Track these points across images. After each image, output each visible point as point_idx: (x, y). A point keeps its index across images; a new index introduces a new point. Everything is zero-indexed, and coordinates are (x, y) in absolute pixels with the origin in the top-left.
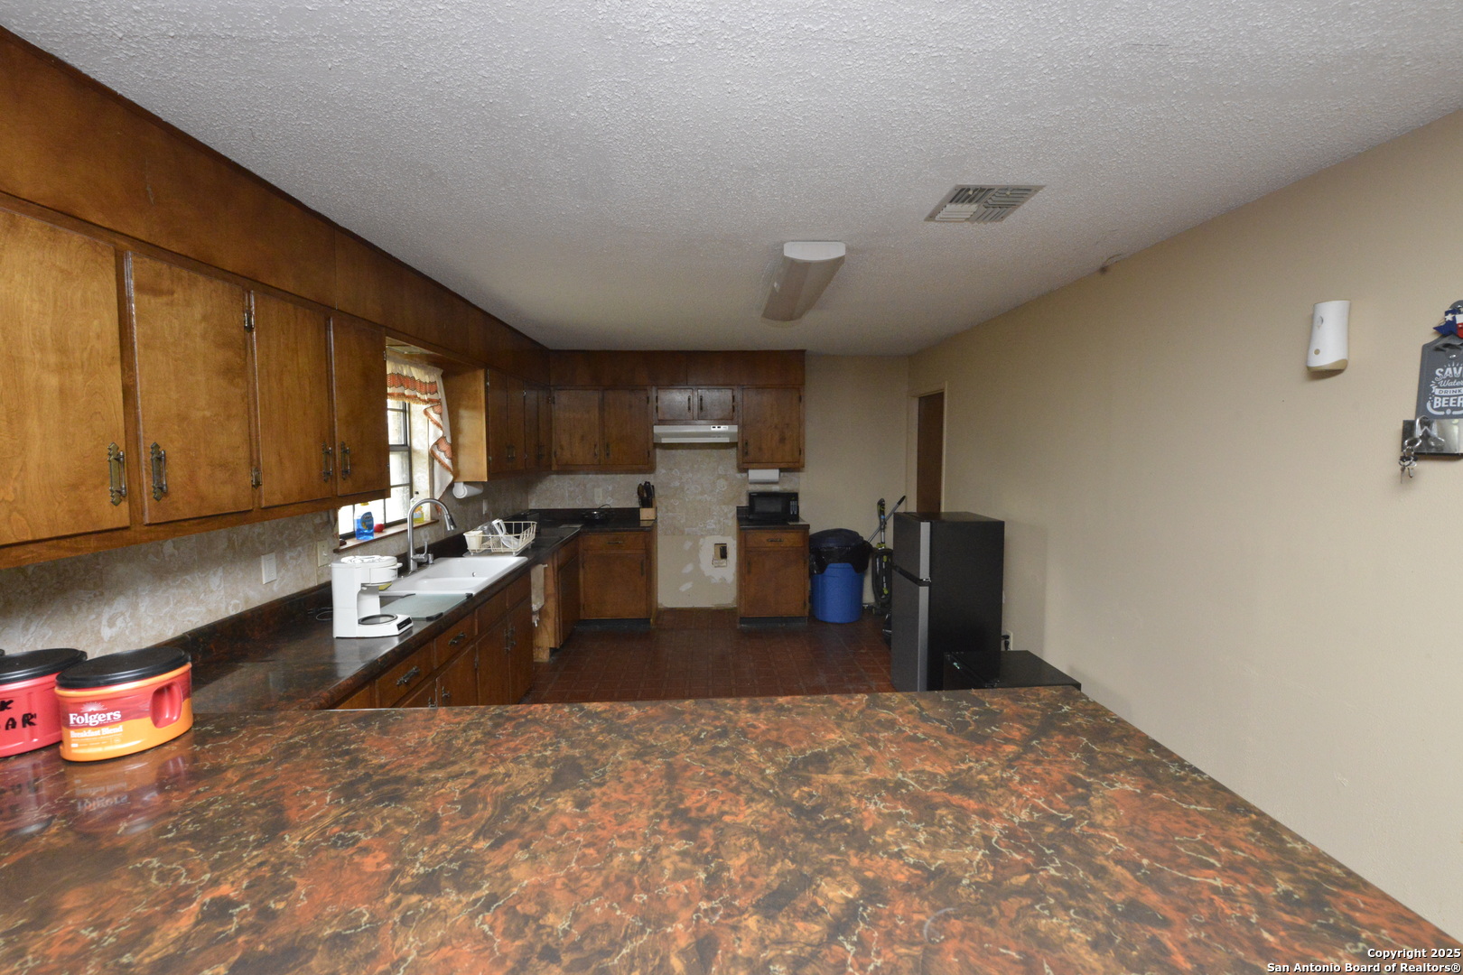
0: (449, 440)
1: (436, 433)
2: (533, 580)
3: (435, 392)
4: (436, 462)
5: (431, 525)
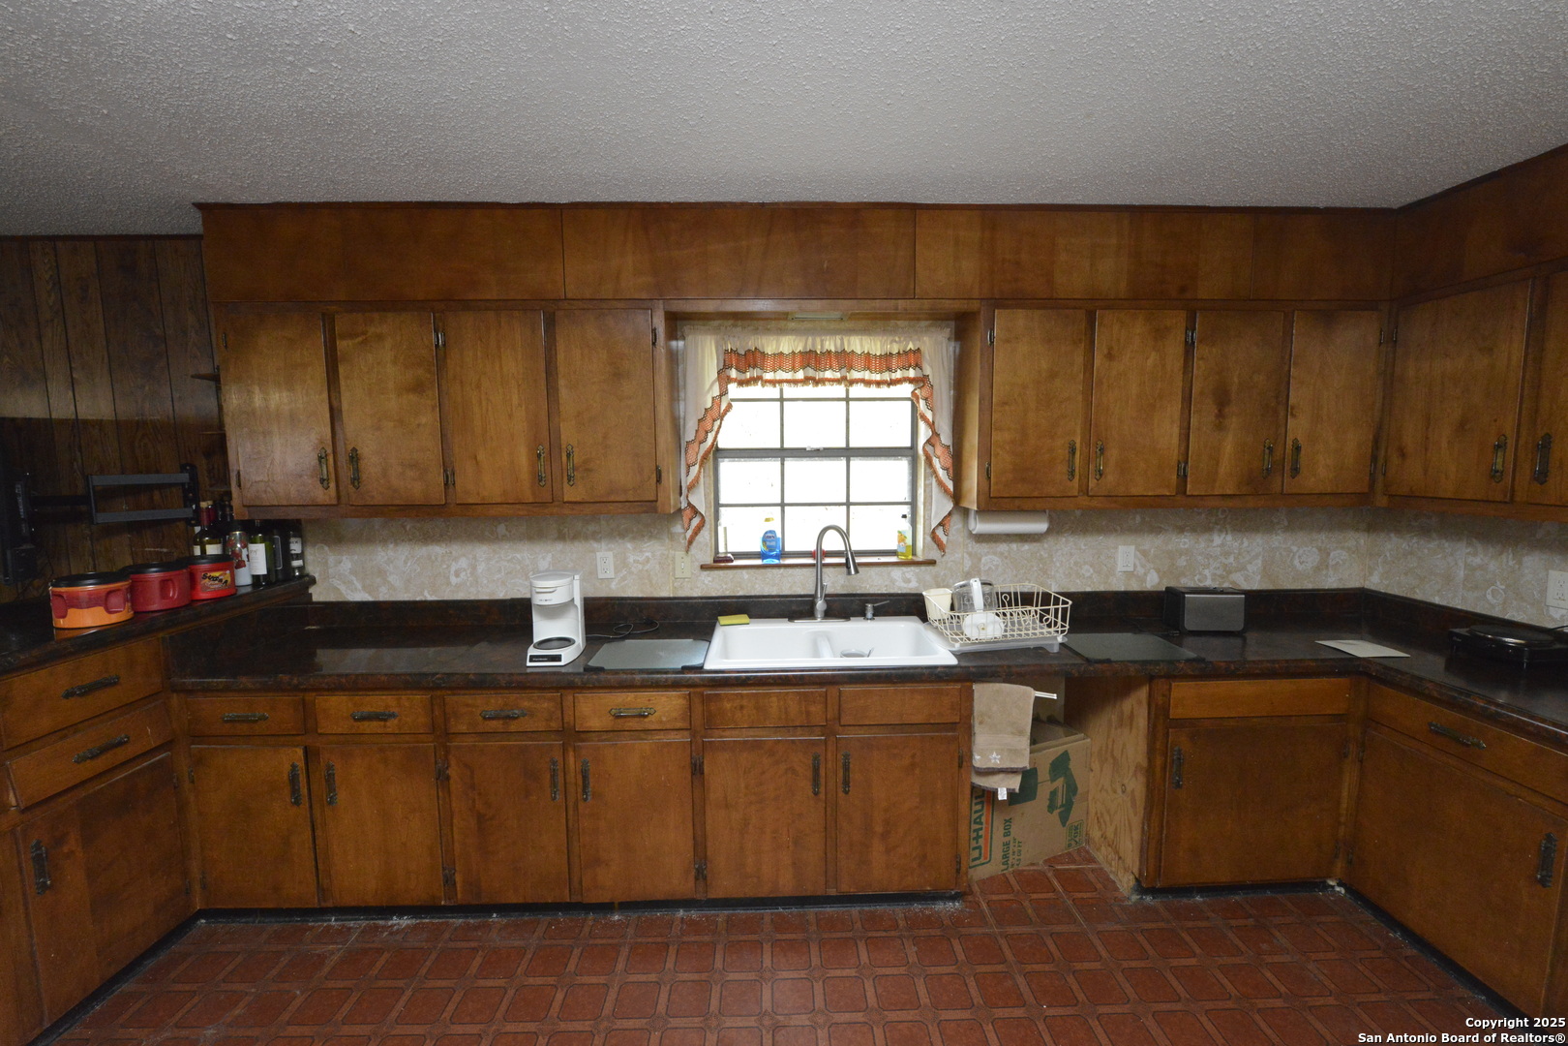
0: (944, 439)
1: (926, 431)
2: (979, 706)
3: (918, 366)
4: (934, 480)
5: (923, 568)
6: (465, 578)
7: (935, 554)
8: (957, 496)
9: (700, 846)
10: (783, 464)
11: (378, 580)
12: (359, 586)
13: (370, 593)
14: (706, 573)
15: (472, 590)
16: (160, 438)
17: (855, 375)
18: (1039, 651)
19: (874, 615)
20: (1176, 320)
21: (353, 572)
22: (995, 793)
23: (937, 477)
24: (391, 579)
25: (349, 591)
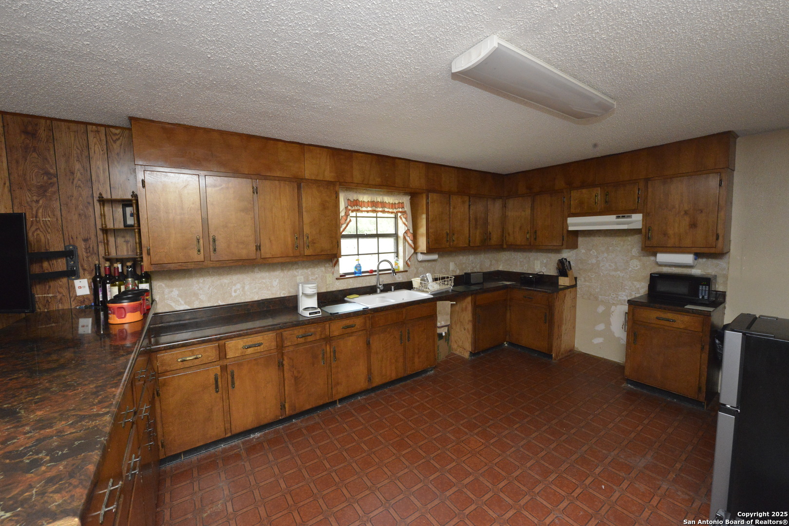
0: (411, 231)
1: (405, 229)
2: (438, 309)
3: (403, 207)
4: (407, 243)
5: (403, 273)
6: (239, 293)
7: (407, 269)
8: (415, 249)
9: (369, 370)
10: (358, 240)
11: (193, 298)
12: (183, 302)
13: (188, 305)
14: (338, 281)
15: (242, 298)
16: (50, 231)
17: (386, 210)
18: (447, 292)
19: (394, 290)
20: (467, 198)
21: (180, 296)
22: (442, 334)
23: (408, 242)
24: (201, 297)
25: (177, 305)
